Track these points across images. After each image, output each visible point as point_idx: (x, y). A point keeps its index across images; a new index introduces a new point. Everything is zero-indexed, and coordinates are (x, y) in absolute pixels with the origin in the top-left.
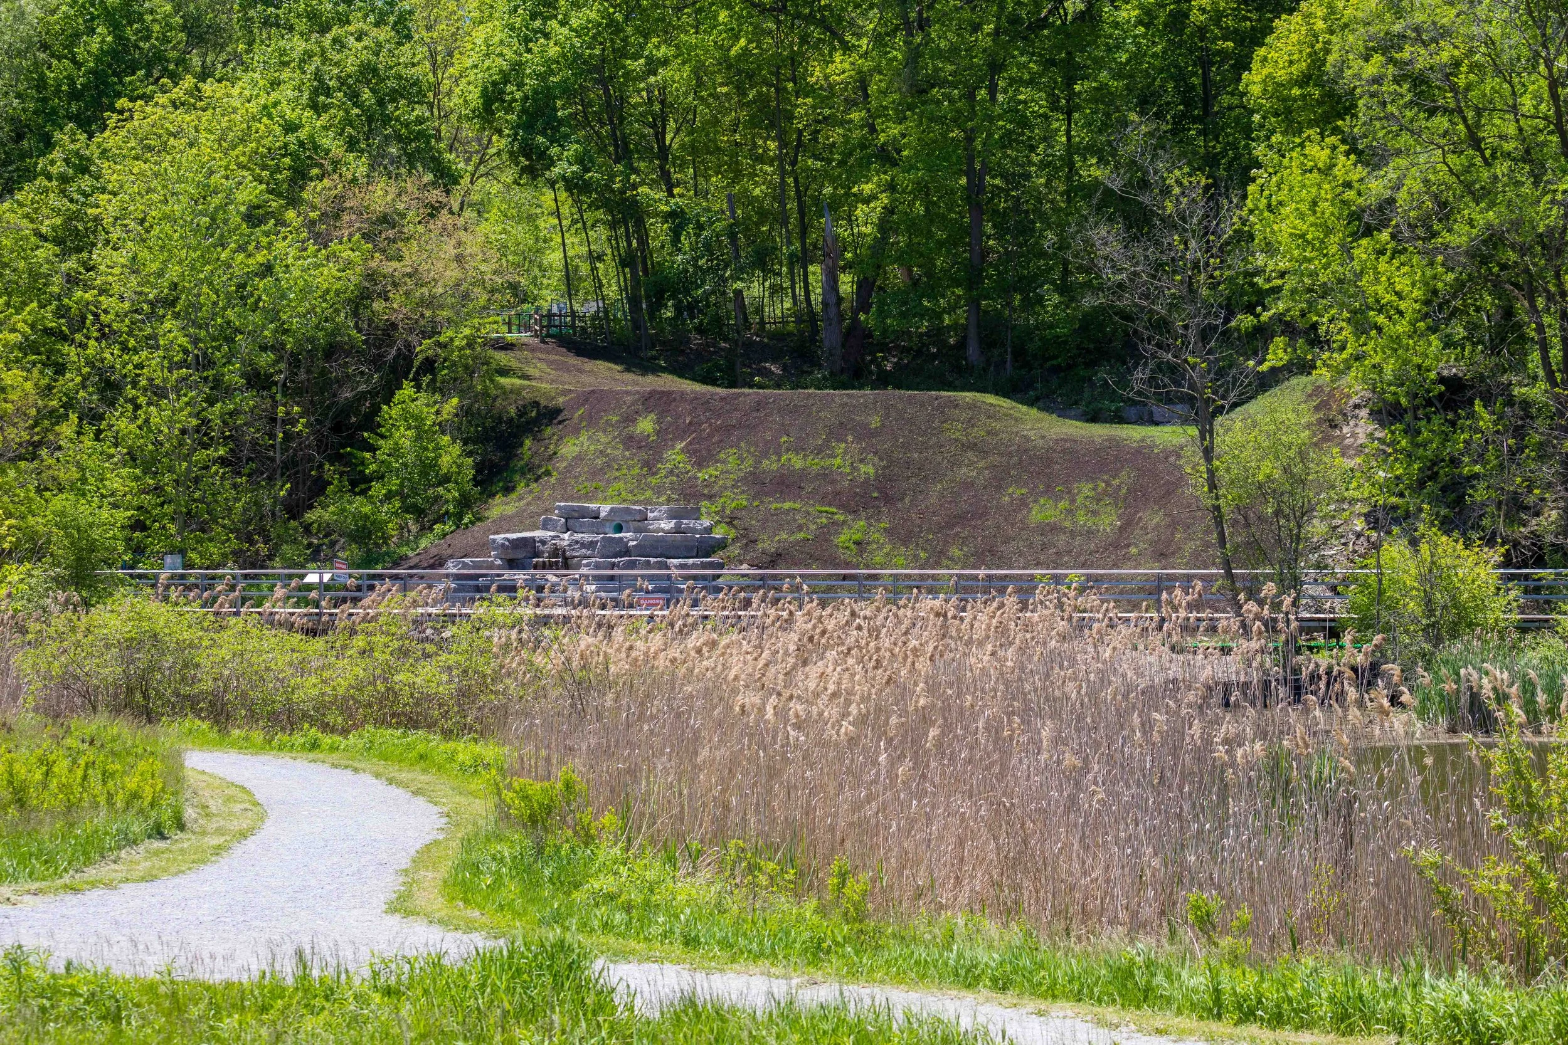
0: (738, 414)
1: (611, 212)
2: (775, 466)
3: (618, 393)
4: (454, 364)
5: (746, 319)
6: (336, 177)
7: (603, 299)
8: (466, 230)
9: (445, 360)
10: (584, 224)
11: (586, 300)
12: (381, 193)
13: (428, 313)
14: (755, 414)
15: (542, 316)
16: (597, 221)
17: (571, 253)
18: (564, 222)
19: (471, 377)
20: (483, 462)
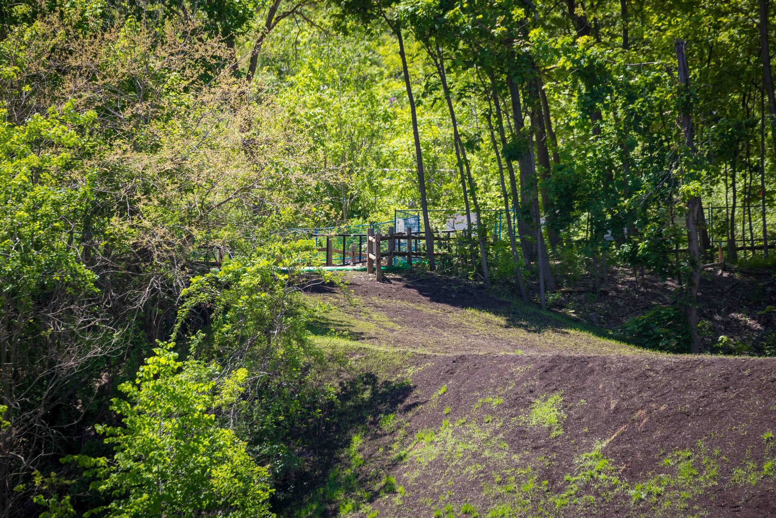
0: (694, 395)
1: (491, 73)
2: (753, 479)
3: (501, 360)
4: (242, 315)
5: (706, 242)
6: (54, 18)
7: (478, 211)
8: (259, 101)
9: (227, 309)
10: (447, 91)
11: (450, 212)
12: (125, 43)
13: (198, 234)
14: (720, 395)
15: (380, 238)
16: (469, 85)
17: (426, 137)
18: (415, 89)
19: (268, 333)
20: (286, 470)
